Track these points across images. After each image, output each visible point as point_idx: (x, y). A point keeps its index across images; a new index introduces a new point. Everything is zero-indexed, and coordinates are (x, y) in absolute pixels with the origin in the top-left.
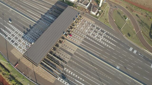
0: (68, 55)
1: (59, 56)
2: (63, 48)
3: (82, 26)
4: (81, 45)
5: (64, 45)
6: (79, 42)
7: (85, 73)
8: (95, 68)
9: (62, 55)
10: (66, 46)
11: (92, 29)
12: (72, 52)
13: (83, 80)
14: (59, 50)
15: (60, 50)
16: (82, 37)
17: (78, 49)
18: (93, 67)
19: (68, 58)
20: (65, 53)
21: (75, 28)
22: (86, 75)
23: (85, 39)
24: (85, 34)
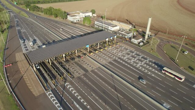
0: (82, 70)
1: (69, 69)
2: (78, 62)
3: (115, 49)
4: (106, 64)
5: (82, 60)
6: (104, 62)
7: (97, 98)
8: (119, 95)
9: (73, 69)
10: (84, 62)
11: (128, 54)
12: (89, 69)
13: (88, 107)
14: (72, 63)
15: (74, 63)
16: (111, 58)
17: (99, 67)
18: (116, 93)
19: (79, 74)
20: (78, 67)
21: (105, 50)
22: (96, 100)
23: (115, 60)
24: (116, 56)
